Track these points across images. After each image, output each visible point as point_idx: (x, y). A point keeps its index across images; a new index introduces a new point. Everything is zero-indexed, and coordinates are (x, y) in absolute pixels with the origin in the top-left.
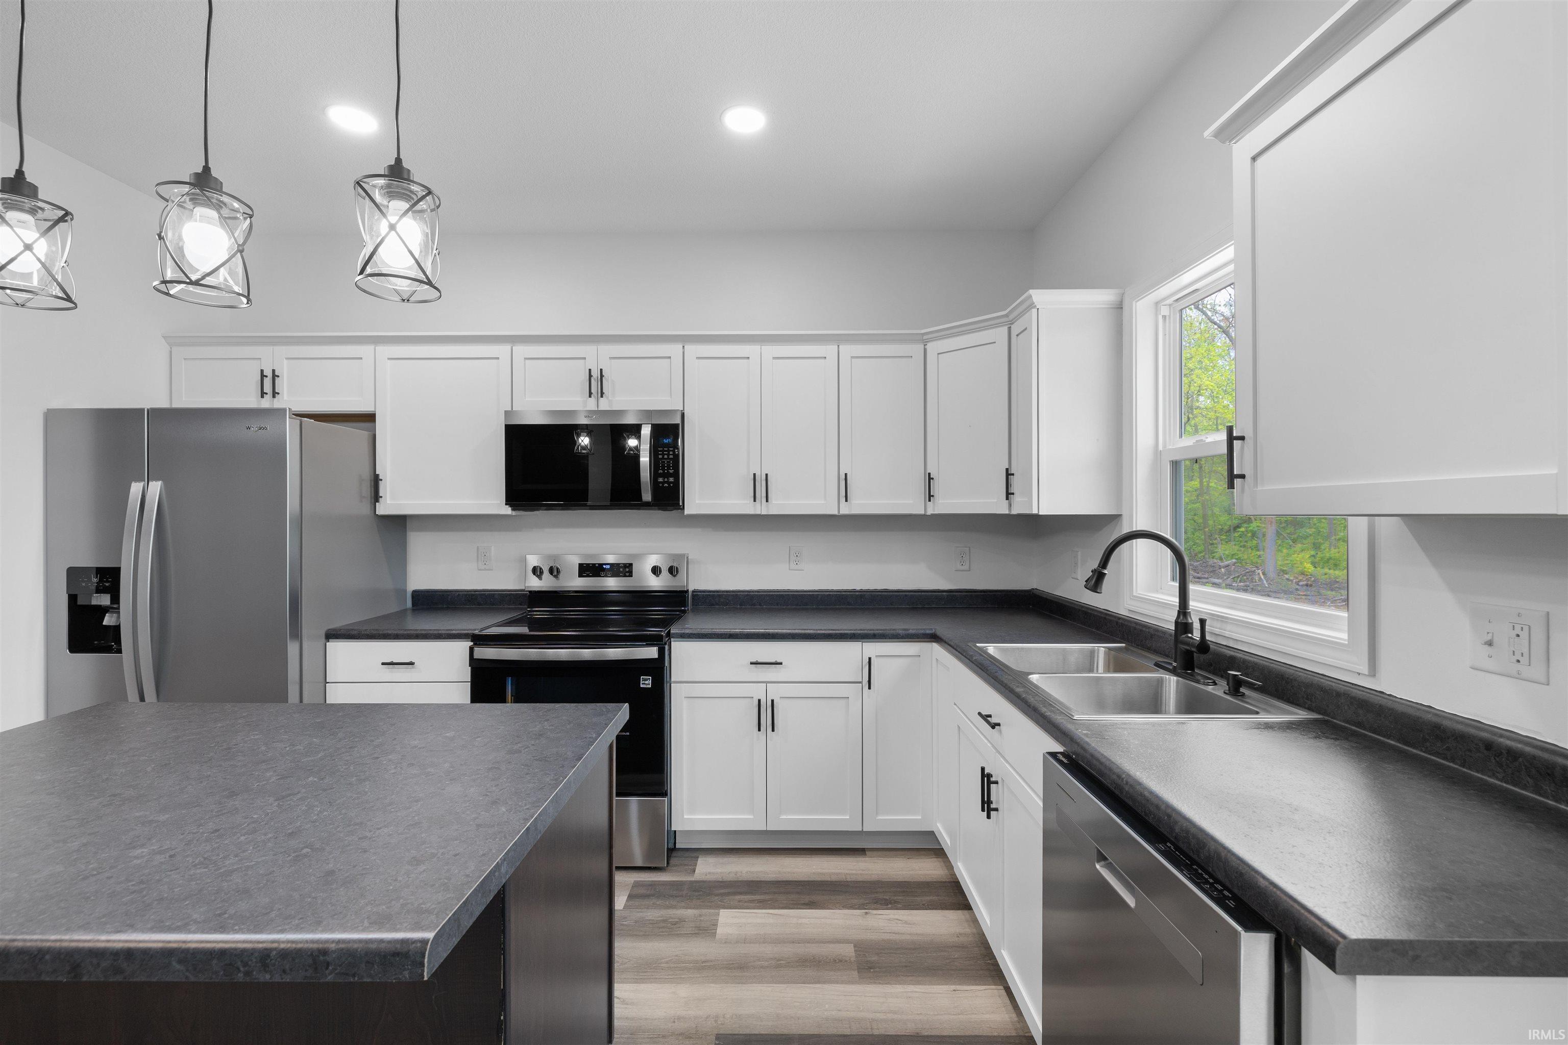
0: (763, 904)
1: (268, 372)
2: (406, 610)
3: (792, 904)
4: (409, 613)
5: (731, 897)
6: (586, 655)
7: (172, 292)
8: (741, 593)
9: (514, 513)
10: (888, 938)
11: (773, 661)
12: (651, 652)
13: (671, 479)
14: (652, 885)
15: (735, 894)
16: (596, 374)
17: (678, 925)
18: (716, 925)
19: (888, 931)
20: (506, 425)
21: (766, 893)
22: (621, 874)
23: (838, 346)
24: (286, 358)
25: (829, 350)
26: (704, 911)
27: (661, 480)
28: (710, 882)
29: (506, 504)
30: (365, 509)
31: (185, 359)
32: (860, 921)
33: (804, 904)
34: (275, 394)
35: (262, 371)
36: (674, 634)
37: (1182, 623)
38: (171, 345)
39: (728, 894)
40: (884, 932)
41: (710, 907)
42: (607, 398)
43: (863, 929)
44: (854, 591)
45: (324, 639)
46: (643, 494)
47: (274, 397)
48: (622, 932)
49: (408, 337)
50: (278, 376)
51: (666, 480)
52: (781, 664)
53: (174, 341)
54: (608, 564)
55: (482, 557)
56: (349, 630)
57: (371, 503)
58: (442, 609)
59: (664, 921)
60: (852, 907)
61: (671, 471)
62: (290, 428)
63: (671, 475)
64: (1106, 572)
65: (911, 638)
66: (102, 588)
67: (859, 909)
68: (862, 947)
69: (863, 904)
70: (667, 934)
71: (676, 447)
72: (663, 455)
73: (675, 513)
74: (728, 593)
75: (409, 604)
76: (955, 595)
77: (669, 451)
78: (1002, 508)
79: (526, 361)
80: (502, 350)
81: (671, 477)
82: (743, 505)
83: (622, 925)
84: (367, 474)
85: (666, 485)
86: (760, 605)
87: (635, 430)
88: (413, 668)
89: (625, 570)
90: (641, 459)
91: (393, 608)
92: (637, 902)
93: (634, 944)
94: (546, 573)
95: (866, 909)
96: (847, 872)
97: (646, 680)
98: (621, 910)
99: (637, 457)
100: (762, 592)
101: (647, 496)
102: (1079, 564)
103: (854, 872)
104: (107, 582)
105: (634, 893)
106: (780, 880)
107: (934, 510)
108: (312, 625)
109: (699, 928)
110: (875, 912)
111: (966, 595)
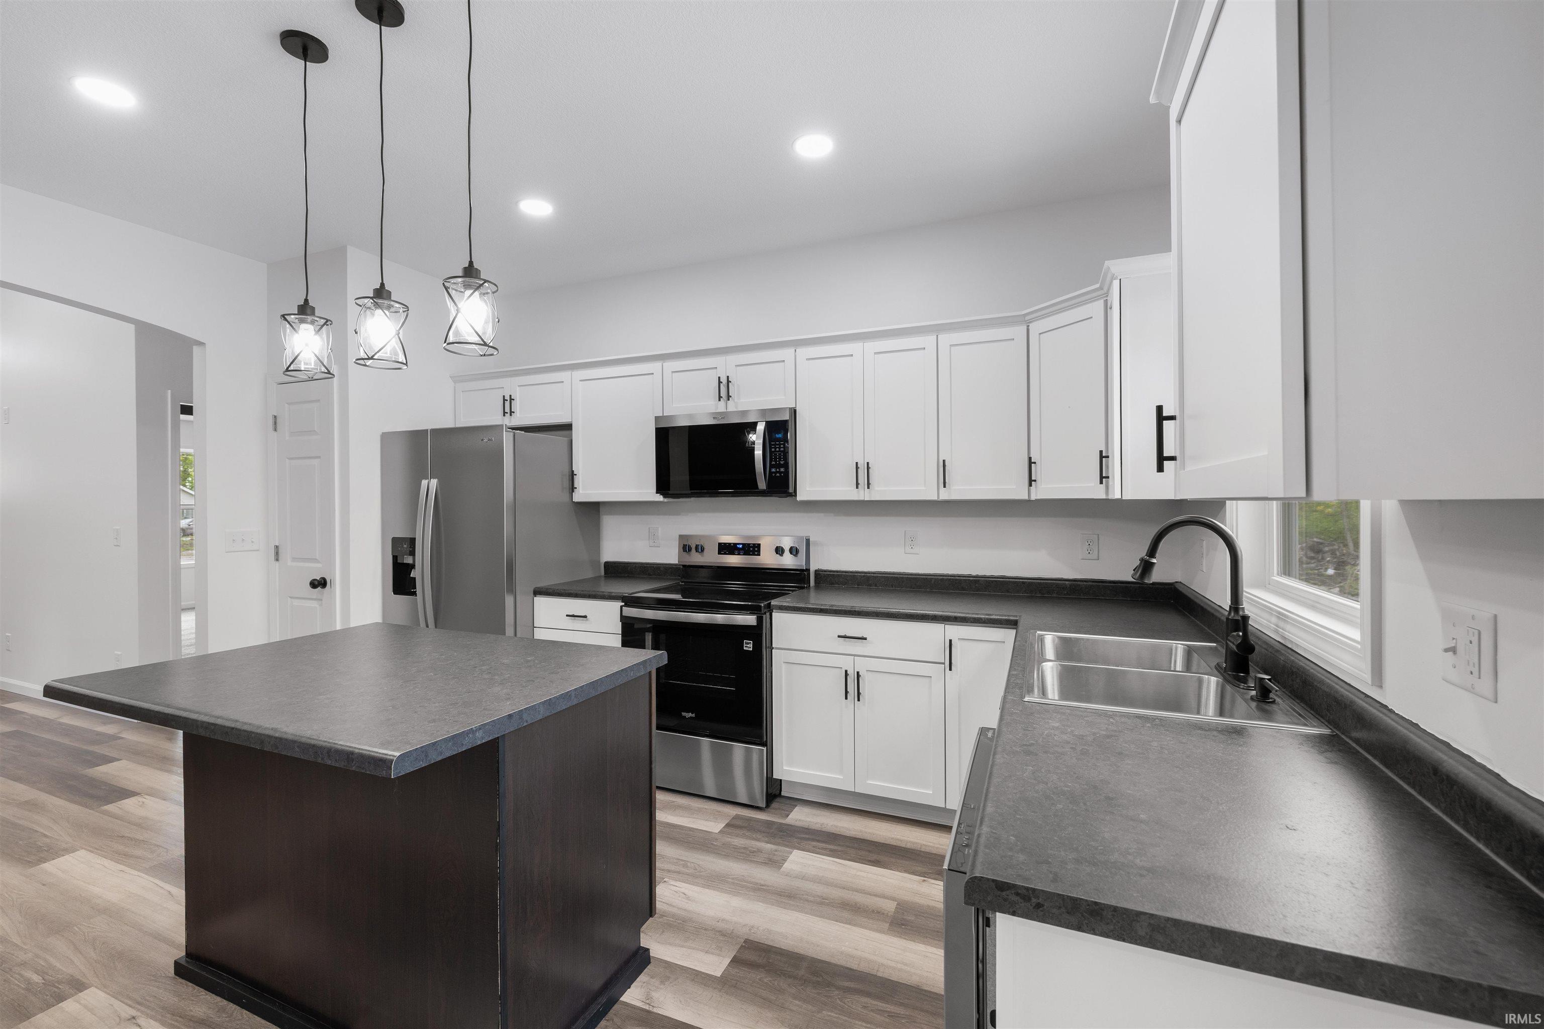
0: (833, 854)
1: (507, 398)
2: (600, 577)
3: (859, 859)
4: (603, 579)
5: (810, 842)
6: (719, 620)
7: (367, 364)
8: (859, 574)
9: (666, 500)
10: (934, 905)
11: (860, 636)
12: (750, 620)
13: (782, 470)
14: (750, 820)
15: (813, 840)
16: (724, 380)
17: (755, 854)
18: (785, 860)
19: (937, 900)
20: (656, 428)
21: (839, 845)
22: (729, 807)
23: (937, 336)
24: (518, 386)
25: (928, 341)
26: (780, 848)
27: (773, 470)
28: (796, 827)
29: (657, 493)
30: (565, 498)
31: (462, 391)
32: (915, 886)
33: (870, 861)
34: (511, 412)
35: (504, 396)
36: (774, 605)
37: (1232, 620)
38: (455, 382)
39: (808, 839)
40: (932, 900)
41: (787, 846)
42: (734, 401)
43: (914, 893)
44: (970, 576)
45: (532, 595)
46: (758, 484)
47: (511, 415)
48: (709, 849)
49: (586, 363)
50: (513, 400)
51: (778, 470)
52: (865, 639)
53: (457, 379)
54: (740, 544)
55: (652, 536)
56: (547, 589)
57: (569, 493)
58: (624, 577)
59: (745, 848)
60: (914, 873)
61: (782, 462)
62: (507, 439)
63: (782, 466)
64: (1154, 561)
65: (993, 624)
66: (407, 552)
67: (920, 876)
68: (904, 907)
69: (925, 873)
70: (743, 858)
71: (786, 440)
72: (775, 448)
73: (788, 500)
74: (847, 574)
75: (603, 572)
76: (1079, 585)
77: (780, 445)
78: (1097, 492)
79: (673, 374)
80: (655, 366)
81: (782, 468)
82: (847, 492)
83: (712, 844)
84: (567, 471)
85: (778, 475)
86: (876, 586)
87: (752, 426)
88: (587, 622)
89: (752, 549)
90: (756, 452)
91: (589, 574)
92: (730, 830)
93: (715, 860)
95: (925, 877)
96: (924, 843)
97: (747, 643)
98: (716, 833)
99: (753, 450)
100: (878, 573)
101: (762, 485)
102: (1204, 556)
103: (931, 844)
104: (410, 547)
105: (732, 823)
106: (858, 837)
107: (1036, 496)
108: (524, 583)
109: (770, 860)
110: (933, 881)
111: (1092, 585)
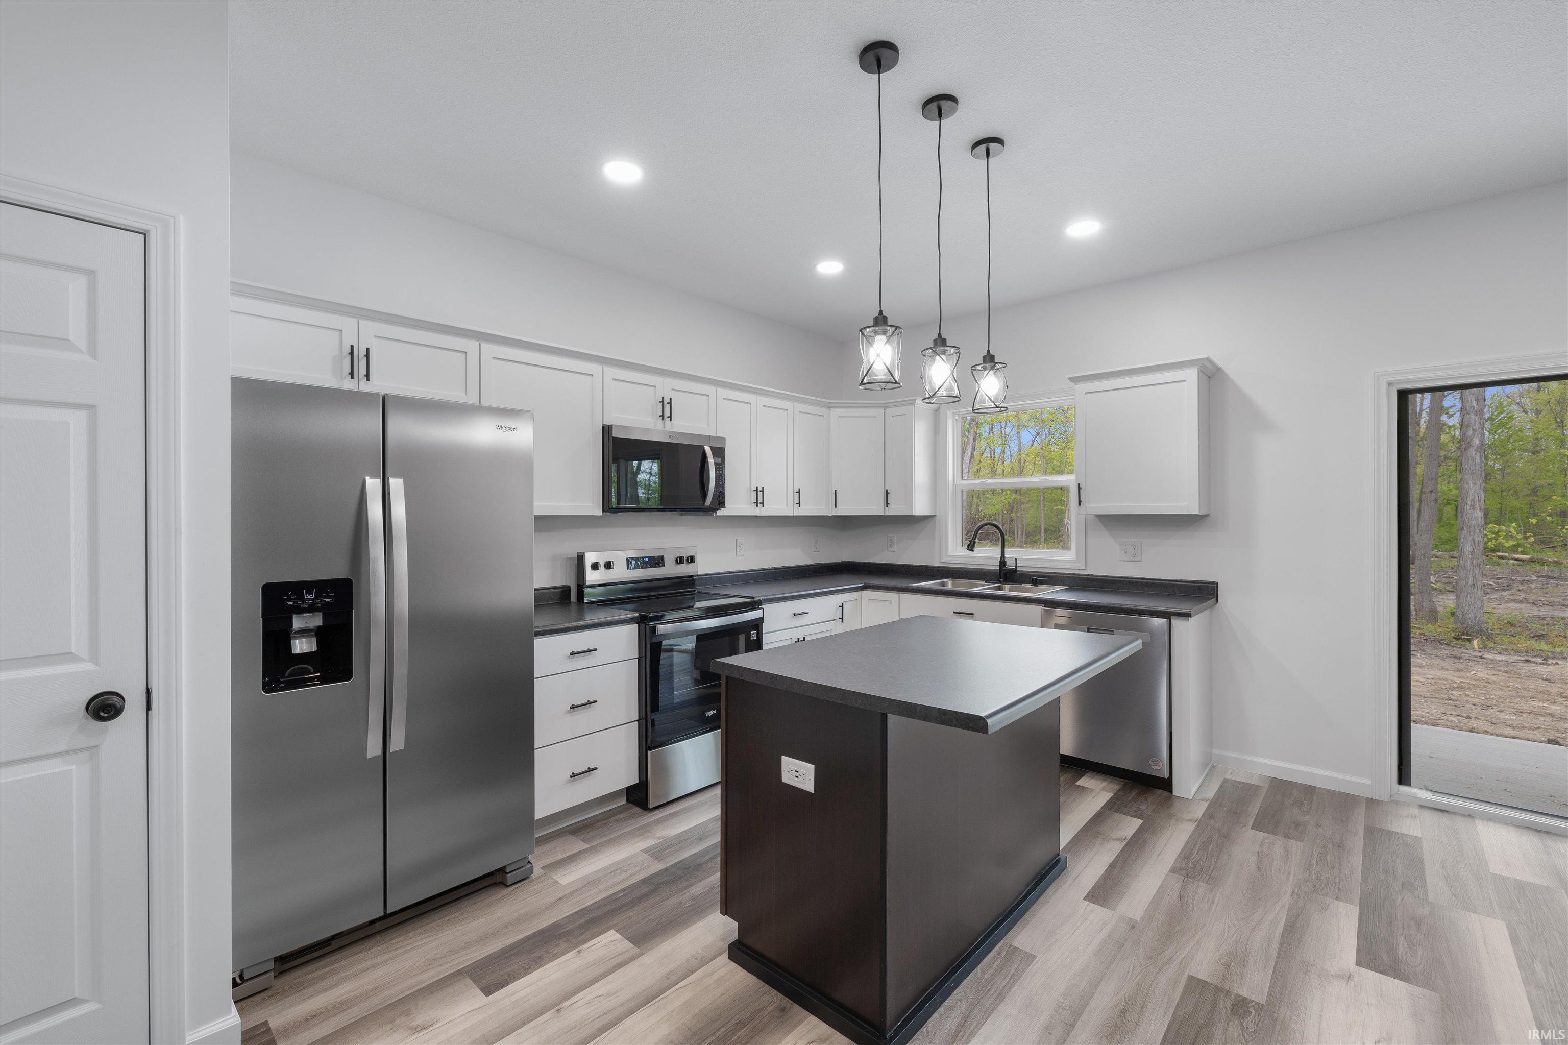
23: (793, 403)
24: (374, 336)
25: (789, 405)
34: (364, 376)
35: (353, 347)
51: (718, 489)
54: (647, 557)
61: (721, 483)
66: (319, 605)
77: (720, 468)
79: (613, 381)
81: (721, 488)
82: (748, 509)
85: (718, 494)
89: (659, 561)
94: (602, 567)
101: (708, 502)
104: (328, 597)
